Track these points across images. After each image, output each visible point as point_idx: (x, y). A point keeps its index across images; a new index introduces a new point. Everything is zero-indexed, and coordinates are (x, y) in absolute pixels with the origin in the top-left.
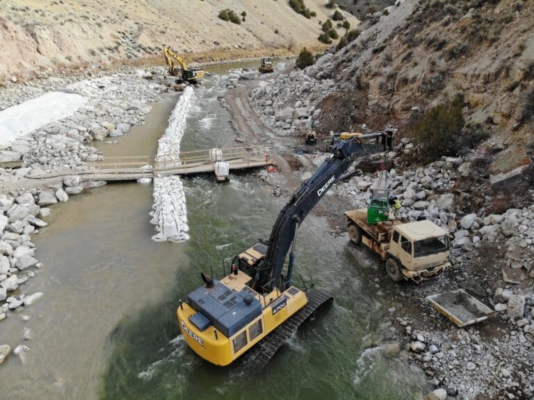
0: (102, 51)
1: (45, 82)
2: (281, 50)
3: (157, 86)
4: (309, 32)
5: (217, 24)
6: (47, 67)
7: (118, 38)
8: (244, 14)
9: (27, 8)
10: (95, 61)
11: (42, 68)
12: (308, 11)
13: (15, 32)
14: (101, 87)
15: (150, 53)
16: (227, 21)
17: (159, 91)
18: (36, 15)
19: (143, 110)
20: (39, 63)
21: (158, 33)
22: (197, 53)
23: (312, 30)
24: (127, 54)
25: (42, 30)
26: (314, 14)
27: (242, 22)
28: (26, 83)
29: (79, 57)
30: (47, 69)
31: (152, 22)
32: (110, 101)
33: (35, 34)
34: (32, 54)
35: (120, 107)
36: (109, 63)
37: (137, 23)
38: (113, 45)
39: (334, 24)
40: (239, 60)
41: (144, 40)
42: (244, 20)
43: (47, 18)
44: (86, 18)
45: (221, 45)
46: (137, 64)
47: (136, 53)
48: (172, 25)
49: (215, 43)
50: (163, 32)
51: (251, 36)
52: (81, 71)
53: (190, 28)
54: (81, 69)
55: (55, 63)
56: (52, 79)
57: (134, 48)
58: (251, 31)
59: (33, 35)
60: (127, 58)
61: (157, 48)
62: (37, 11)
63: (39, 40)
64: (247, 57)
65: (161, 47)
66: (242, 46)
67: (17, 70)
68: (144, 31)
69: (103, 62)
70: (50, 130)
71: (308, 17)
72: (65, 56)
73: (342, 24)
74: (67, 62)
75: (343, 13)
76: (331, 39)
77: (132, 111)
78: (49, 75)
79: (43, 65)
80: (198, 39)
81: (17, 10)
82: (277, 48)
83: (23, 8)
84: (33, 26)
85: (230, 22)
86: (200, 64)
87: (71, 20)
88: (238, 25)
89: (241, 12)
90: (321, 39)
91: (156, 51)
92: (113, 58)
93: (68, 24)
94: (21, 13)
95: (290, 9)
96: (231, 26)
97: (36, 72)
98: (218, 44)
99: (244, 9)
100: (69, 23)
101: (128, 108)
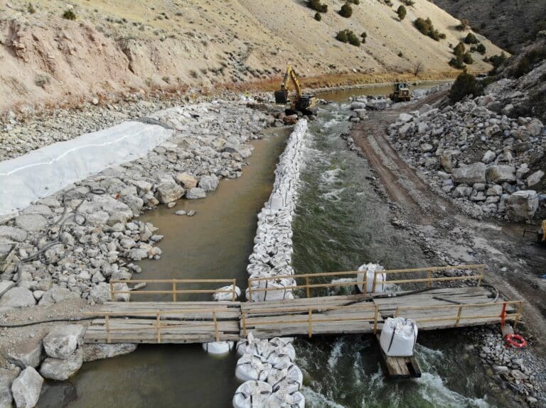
0: (204, 72)
1: (133, 106)
2: (406, 75)
3: (263, 116)
4: (438, 55)
5: (334, 46)
6: (138, 89)
7: (224, 59)
8: (364, 35)
9: (124, 20)
10: (195, 84)
11: (133, 90)
12: (436, 32)
13: (103, 45)
14: (195, 116)
15: (258, 77)
16: (345, 42)
17: (264, 124)
18: (134, 28)
19: (241, 152)
20: (130, 84)
21: (269, 54)
22: (311, 77)
23: (441, 54)
24: (232, 78)
25: (137, 46)
26: (443, 36)
27: (361, 44)
28: (109, 106)
29: (178, 79)
30: (139, 91)
31: (262, 43)
32: (200, 137)
33: (129, 50)
34: (122, 72)
35: (212, 146)
36: (210, 86)
37: (246, 44)
38: (218, 66)
39: (467, 47)
40: (358, 86)
41: (253, 62)
42: (364, 42)
43: (146, 32)
44: (191, 35)
45: (337, 68)
46: (241, 89)
47: (242, 76)
48: (284, 46)
49: (331, 66)
50: (275, 54)
51: (372, 59)
52: (178, 95)
53: (304, 50)
54: (179, 92)
55: (149, 84)
56: (142, 103)
57: (240, 70)
58: (371, 54)
59: (126, 51)
60: (232, 82)
61: (266, 71)
62: (135, 24)
63: (133, 57)
64: (367, 82)
65: (270, 70)
66: (361, 69)
67: (101, 90)
68: (254, 51)
69: (205, 86)
70: (95, 186)
71: (436, 39)
72: (162, 77)
73: (476, 47)
74: (164, 84)
75: (477, 36)
76: (464, 64)
77: (226, 154)
78: (140, 98)
79: (133, 86)
80: (313, 62)
81: (112, 21)
82: (402, 73)
83: (120, 19)
84: (127, 40)
85: (348, 44)
86: (314, 91)
87: (173, 37)
88: (357, 48)
89: (361, 33)
90: (452, 63)
91: (264, 75)
92: (216, 82)
93: (169, 41)
94: (116, 25)
95: (416, 31)
96: (349, 48)
97: (125, 93)
98: (334, 67)
99: (363, 30)
100: (171, 40)
101: (222, 148)
